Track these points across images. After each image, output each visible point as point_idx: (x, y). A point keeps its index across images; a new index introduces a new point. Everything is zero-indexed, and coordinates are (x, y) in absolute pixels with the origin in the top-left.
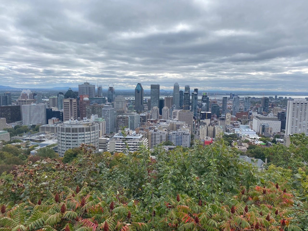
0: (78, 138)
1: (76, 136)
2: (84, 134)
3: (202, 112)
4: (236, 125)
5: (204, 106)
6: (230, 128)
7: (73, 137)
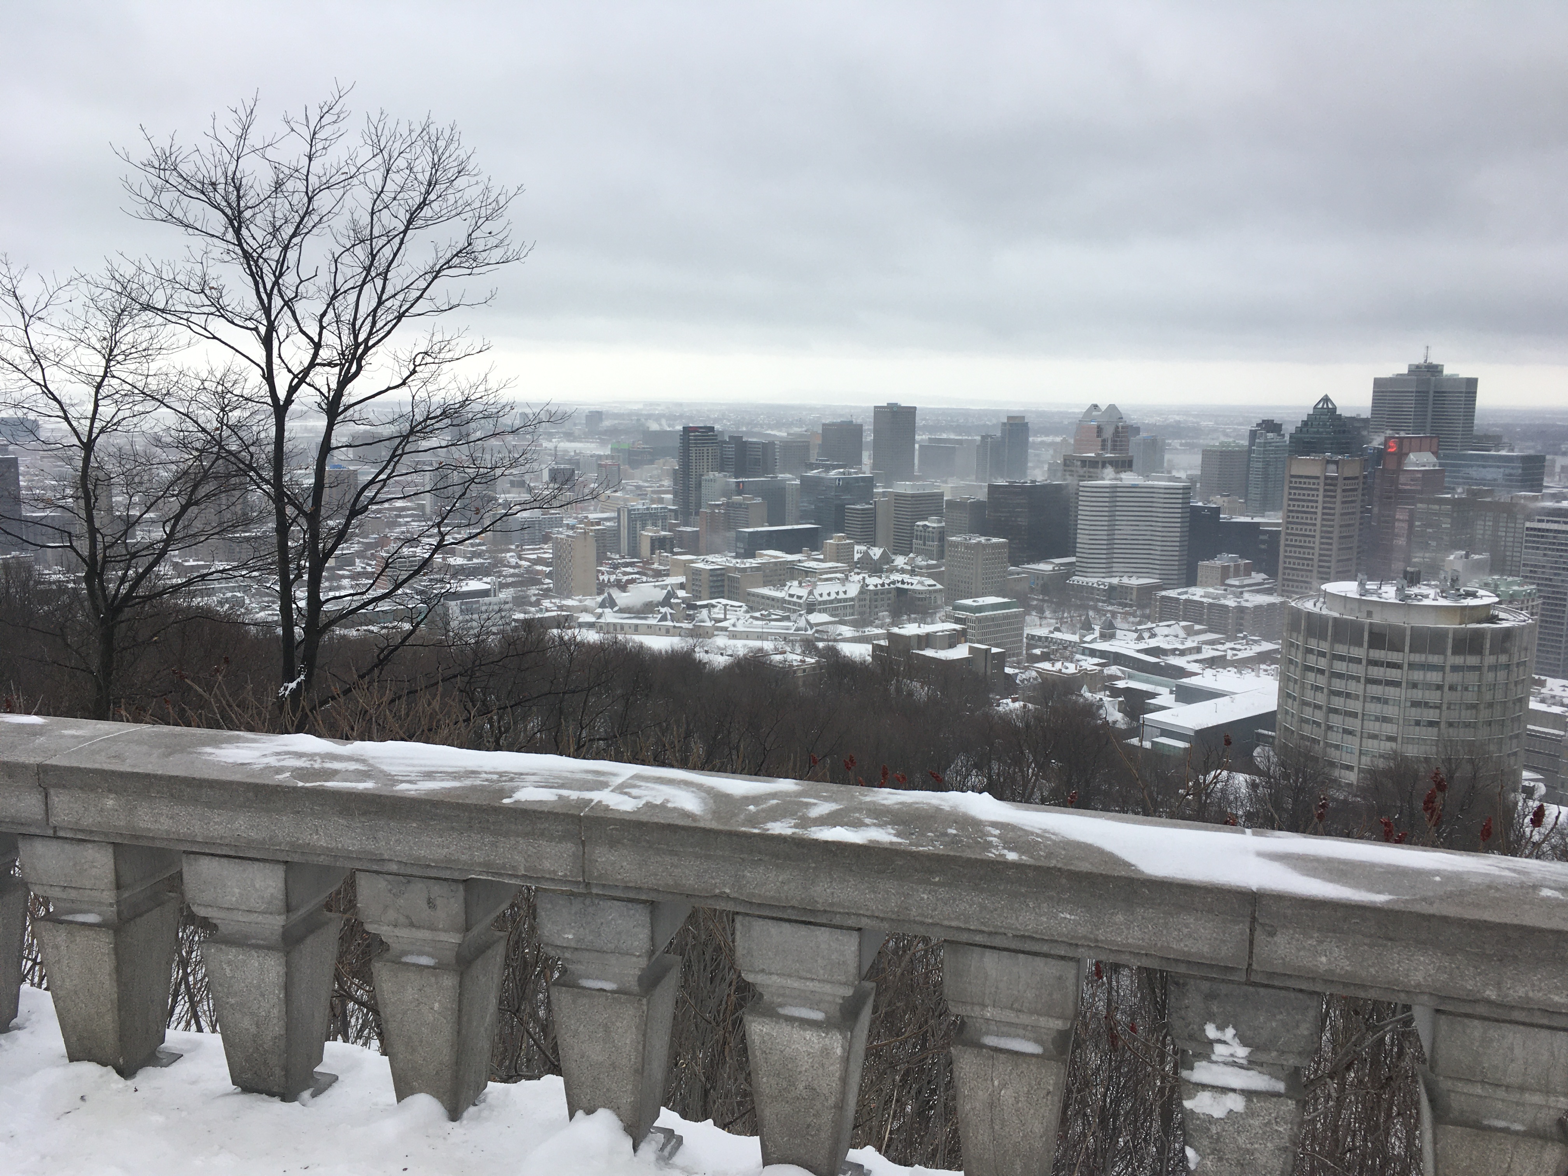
0: (1404, 685)
1: (1393, 674)
2: (1441, 668)
7: (1376, 672)
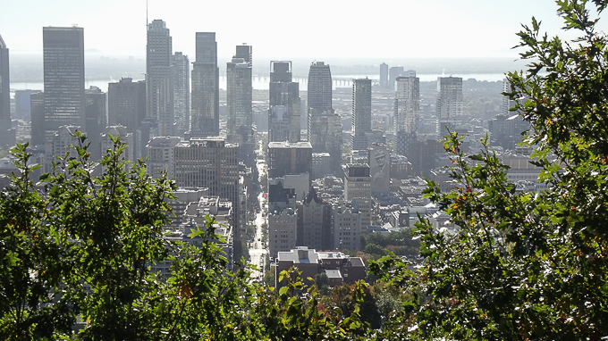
3: (272, 145)
4: (411, 195)
5: (280, 118)
6: (387, 208)
